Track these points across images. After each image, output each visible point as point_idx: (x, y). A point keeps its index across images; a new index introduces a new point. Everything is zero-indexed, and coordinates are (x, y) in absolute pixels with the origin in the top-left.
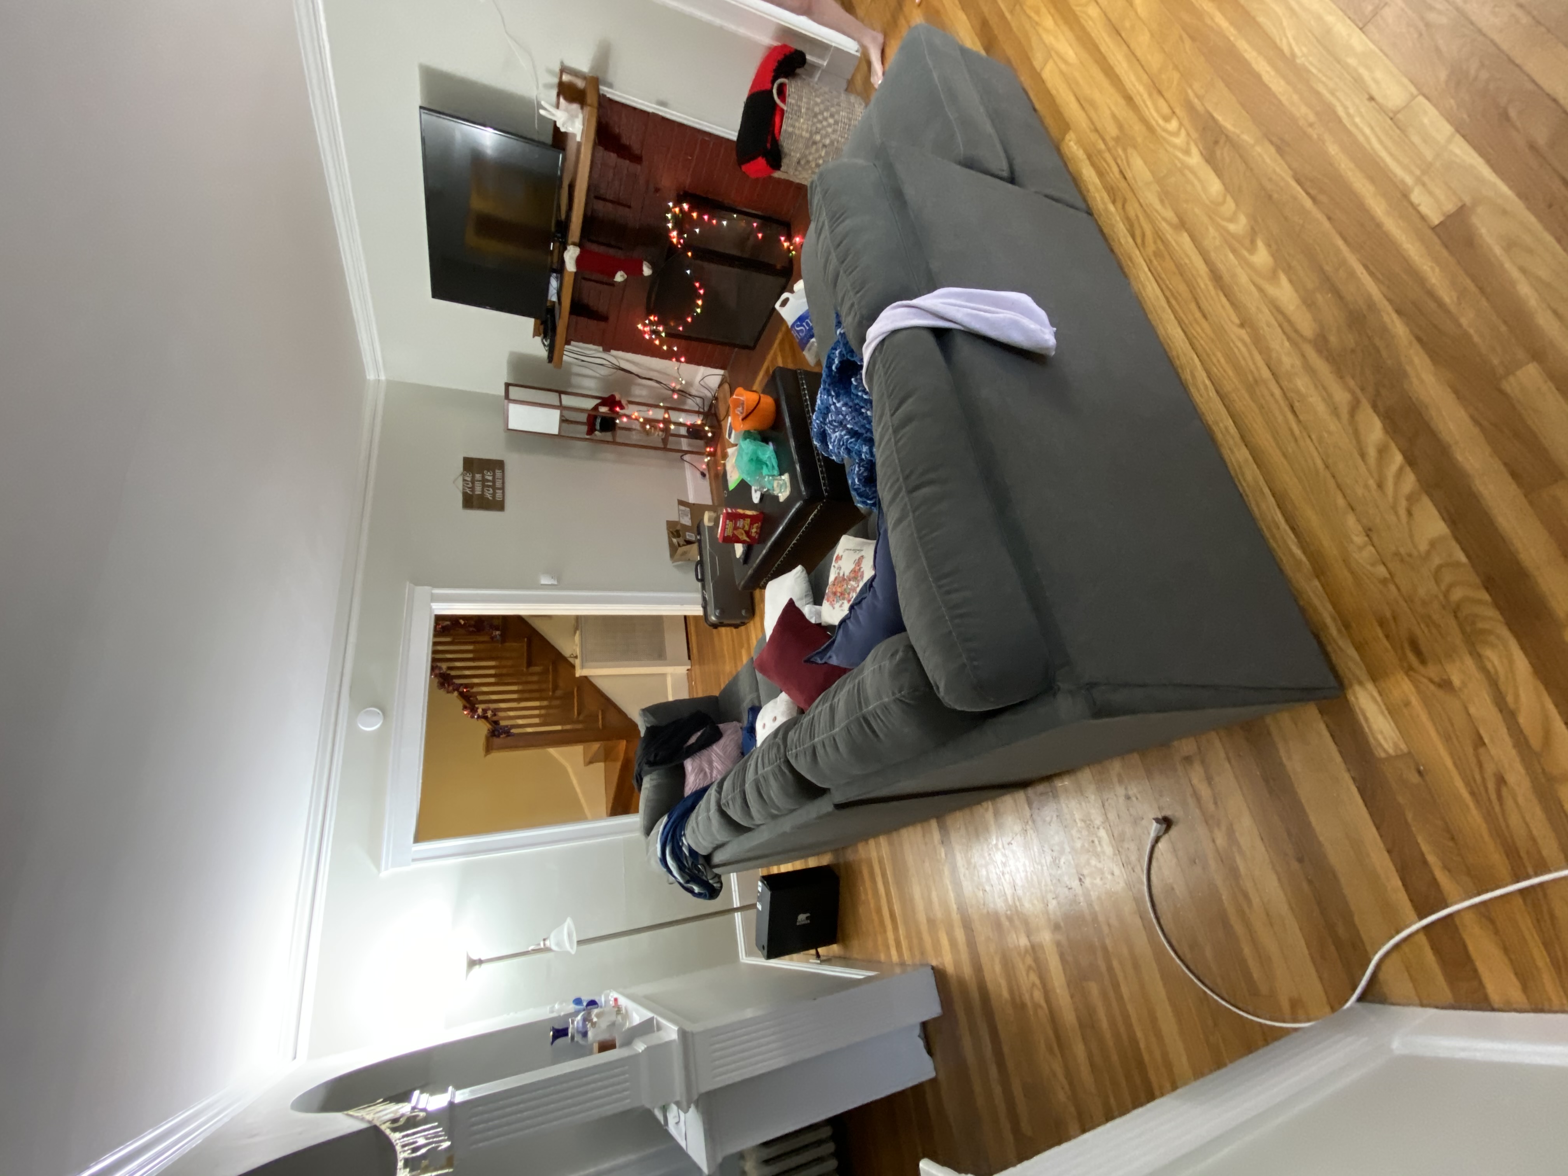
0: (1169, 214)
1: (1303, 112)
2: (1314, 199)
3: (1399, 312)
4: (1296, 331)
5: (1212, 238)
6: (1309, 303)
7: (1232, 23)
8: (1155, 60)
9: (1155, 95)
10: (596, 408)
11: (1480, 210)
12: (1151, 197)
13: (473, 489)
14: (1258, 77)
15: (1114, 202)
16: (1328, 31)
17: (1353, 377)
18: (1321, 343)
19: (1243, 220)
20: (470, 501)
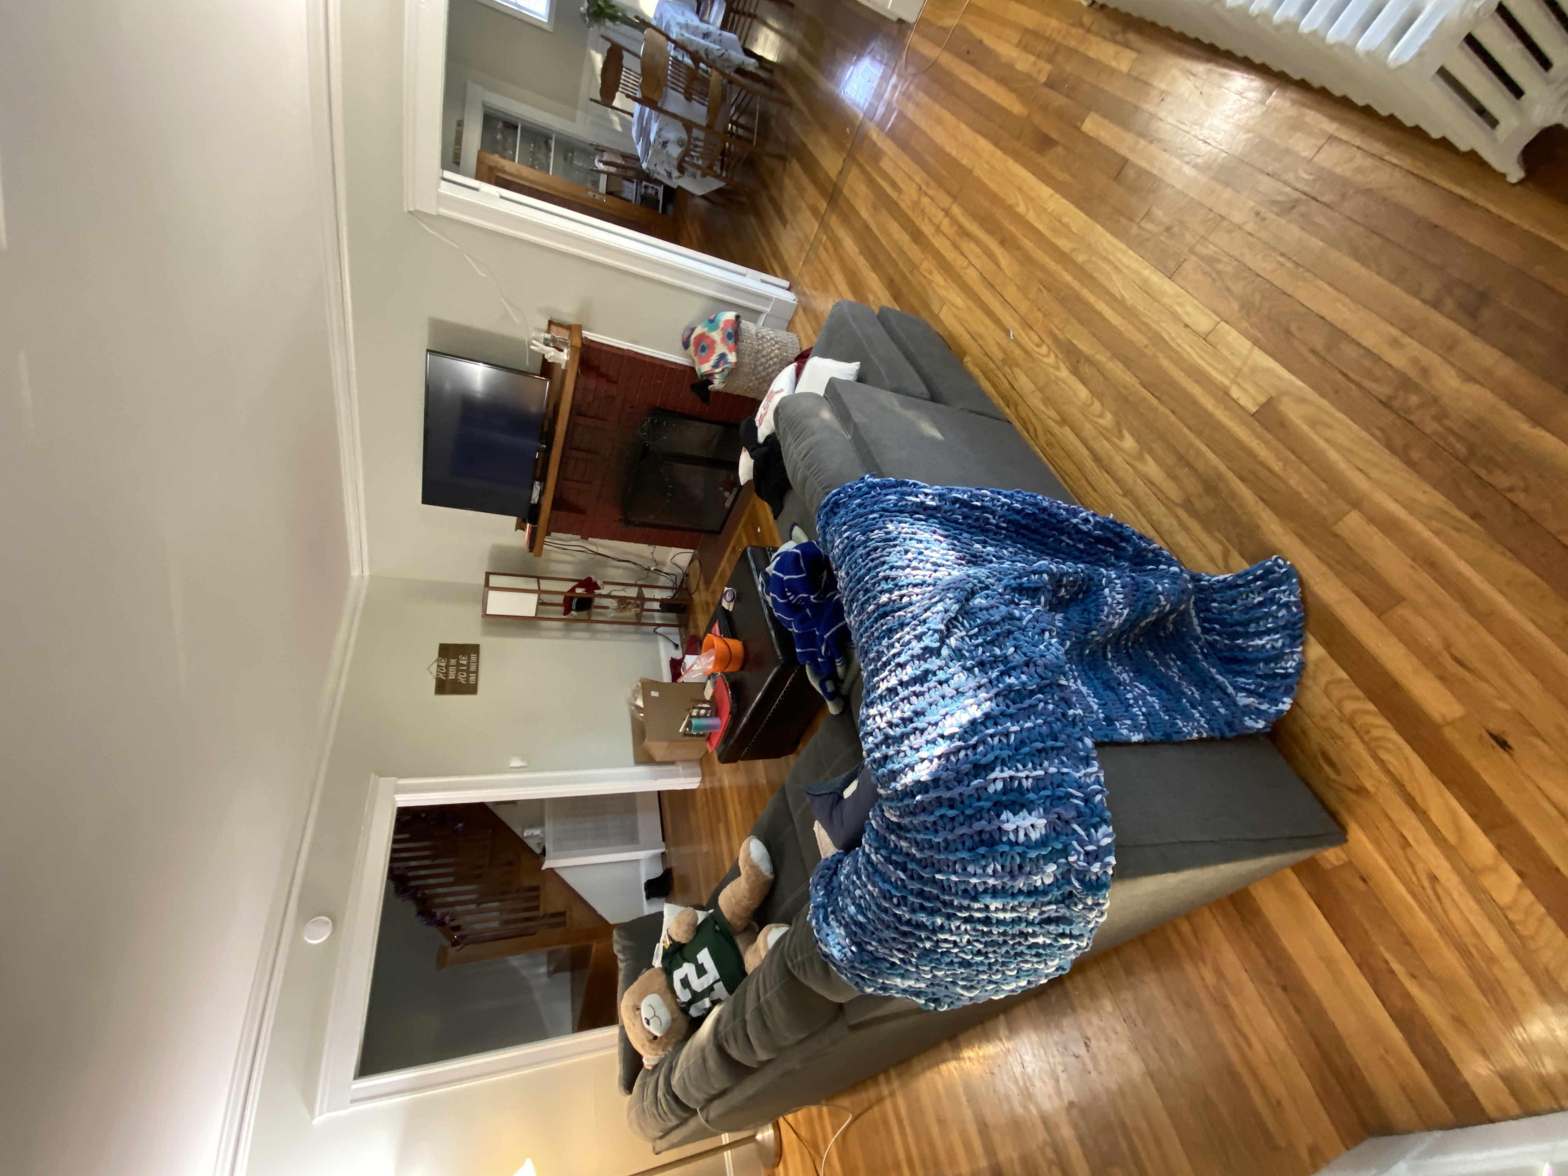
0: (1053, 414)
1: (1140, 339)
2: (1158, 398)
3: (1242, 479)
4: (1168, 498)
5: (1088, 430)
6: (1172, 476)
7: (1075, 278)
8: (1024, 306)
9: (1028, 330)
10: (573, 590)
11: (1285, 399)
12: (1035, 401)
13: (446, 674)
14: (1099, 314)
15: (1008, 406)
16: (1146, 281)
17: (1219, 531)
18: (1188, 505)
19: (1109, 416)
20: (442, 687)
